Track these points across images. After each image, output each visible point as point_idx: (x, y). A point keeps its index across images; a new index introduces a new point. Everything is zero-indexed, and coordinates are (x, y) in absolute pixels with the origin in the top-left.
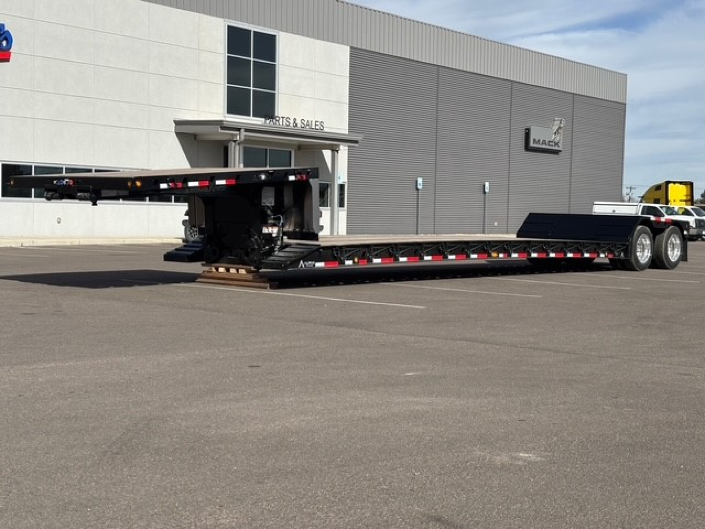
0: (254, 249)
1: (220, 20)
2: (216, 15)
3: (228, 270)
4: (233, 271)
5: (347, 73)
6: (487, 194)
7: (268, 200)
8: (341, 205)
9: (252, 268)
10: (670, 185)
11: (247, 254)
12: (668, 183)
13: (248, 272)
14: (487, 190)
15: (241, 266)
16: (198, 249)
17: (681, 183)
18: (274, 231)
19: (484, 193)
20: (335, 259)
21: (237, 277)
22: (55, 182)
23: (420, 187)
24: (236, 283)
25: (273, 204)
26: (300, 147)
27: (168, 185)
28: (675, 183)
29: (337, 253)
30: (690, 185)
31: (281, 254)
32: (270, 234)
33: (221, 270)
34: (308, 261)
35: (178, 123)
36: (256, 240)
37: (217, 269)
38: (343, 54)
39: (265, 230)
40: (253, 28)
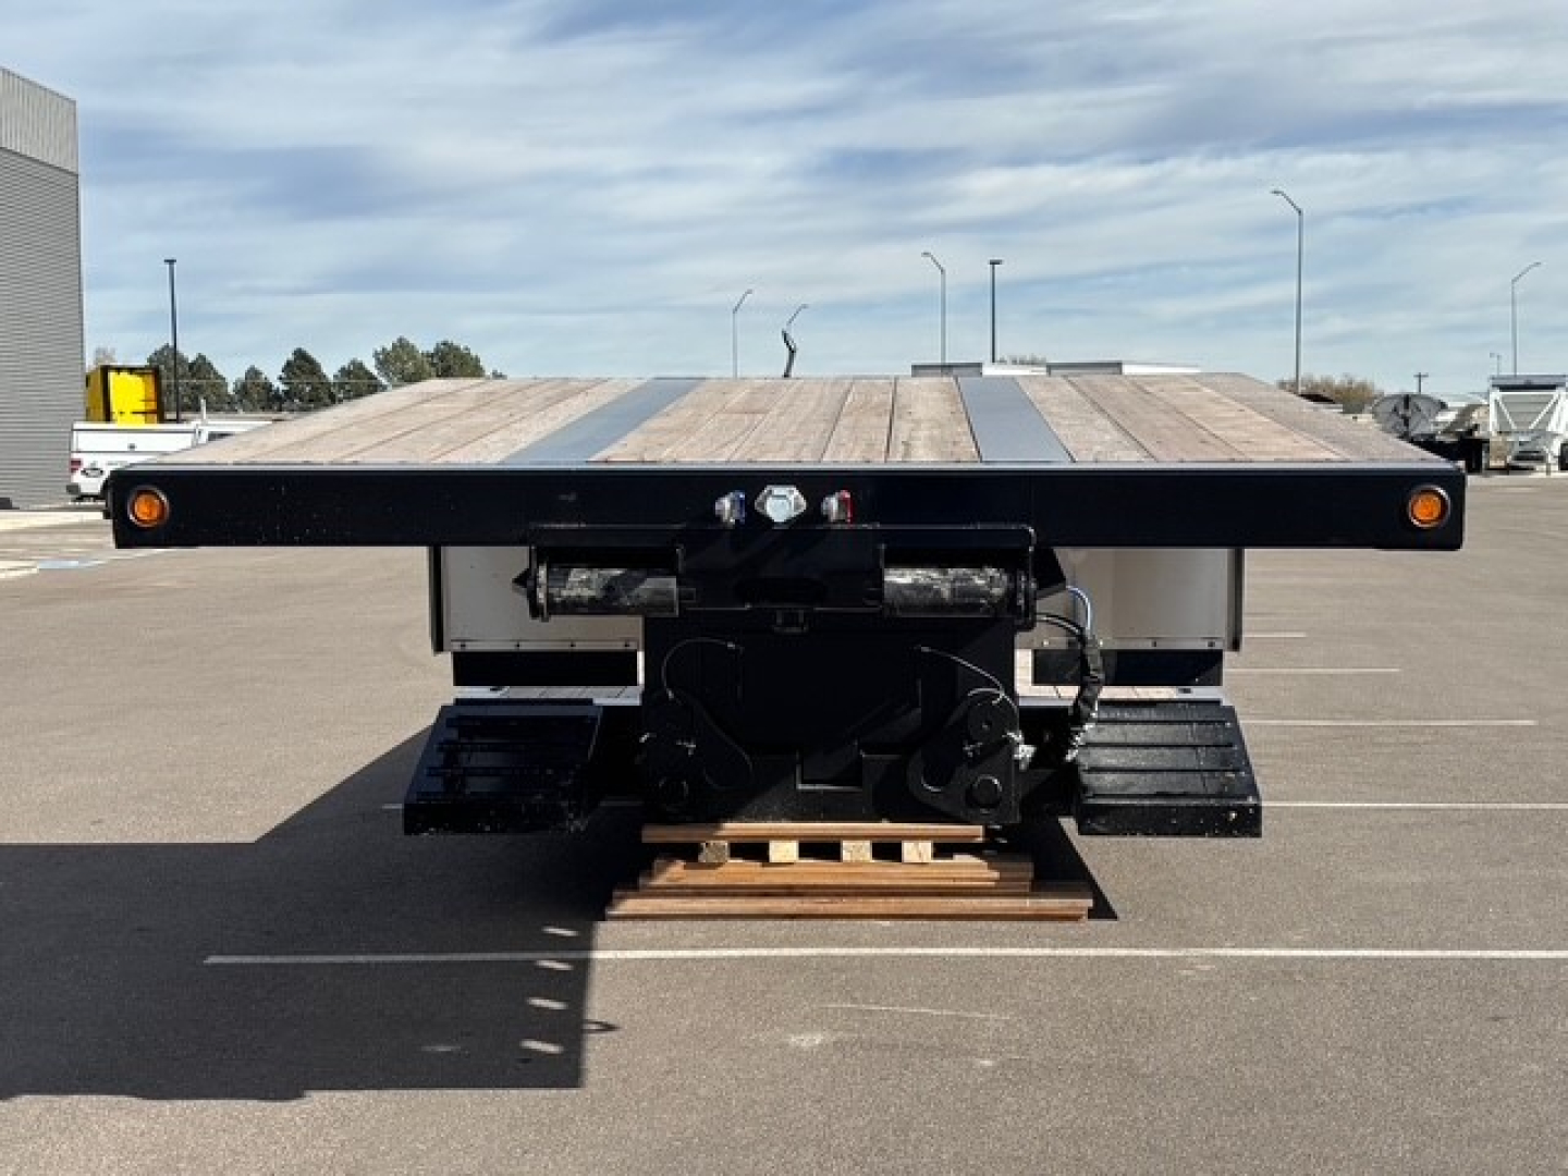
4: (855, 852)
9: (982, 833)
10: (112, 375)
12: (106, 369)
15: (909, 827)
17: (131, 370)
30: (152, 374)
31: (1106, 757)
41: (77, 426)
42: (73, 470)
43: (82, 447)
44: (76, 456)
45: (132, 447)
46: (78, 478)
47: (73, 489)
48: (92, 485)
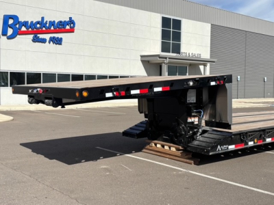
0: (182, 135)
1: (159, 14)
2: (158, 13)
3: (163, 146)
4: (166, 148)
5: (210, 35)
7: (192, 98)
9: (181, 148)
11: (177, 137)
13: (178, 150)
15: (172, 145)
16: (143, 129)
18: (196, 120)
20: (242, 141)
21: (169, 152)
22: (30, 91)
23: (239, 80)
24: (168, 156)
25: (195, 101)
26: (190, 65)
27: (113, 94)
29: (244, 138)
31: (201, 139)
32: (193, 123)
33: (159, 146)
34: (223, 145)
35: (142, 56)
36: (183, 127)
37: (156, 145)
38: (208, 27)
39: (190, 120)
40: (172, 17)
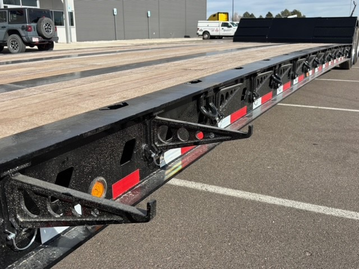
6: (149, 18)
8: (72, 24)
10: (220, 14)
12: (218, 13)
14: (149, 16)
17: (223, 13)
19: (148, 17)
23: (115, 14)
28: (221, 13)
30: (227, 14)
41: (199, 21)
42: (198, 30)
43: (200, 26)
44: (198, 27)
45: (208, 25)
46: (198, 32)
47: (198, 34)
48: (201, 33)
